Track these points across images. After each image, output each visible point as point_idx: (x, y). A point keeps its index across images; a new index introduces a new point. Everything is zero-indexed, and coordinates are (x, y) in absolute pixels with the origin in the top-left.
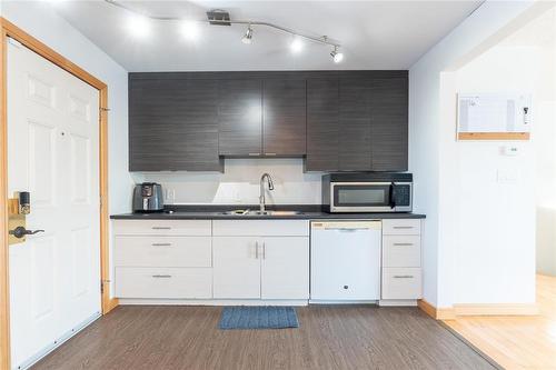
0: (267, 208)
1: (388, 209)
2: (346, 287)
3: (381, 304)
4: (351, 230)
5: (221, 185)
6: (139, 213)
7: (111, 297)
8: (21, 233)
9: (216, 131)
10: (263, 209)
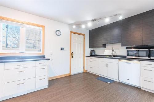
0: (114, 56)
1: (147, 58)
2: (128, 79)
3: (142, 89)
4: (130, 63)
5: (105, 50)
6: (91, 56)
7: (85, 70)
8: (72, 57)
9: (102, 39)
10: (113, 56)
